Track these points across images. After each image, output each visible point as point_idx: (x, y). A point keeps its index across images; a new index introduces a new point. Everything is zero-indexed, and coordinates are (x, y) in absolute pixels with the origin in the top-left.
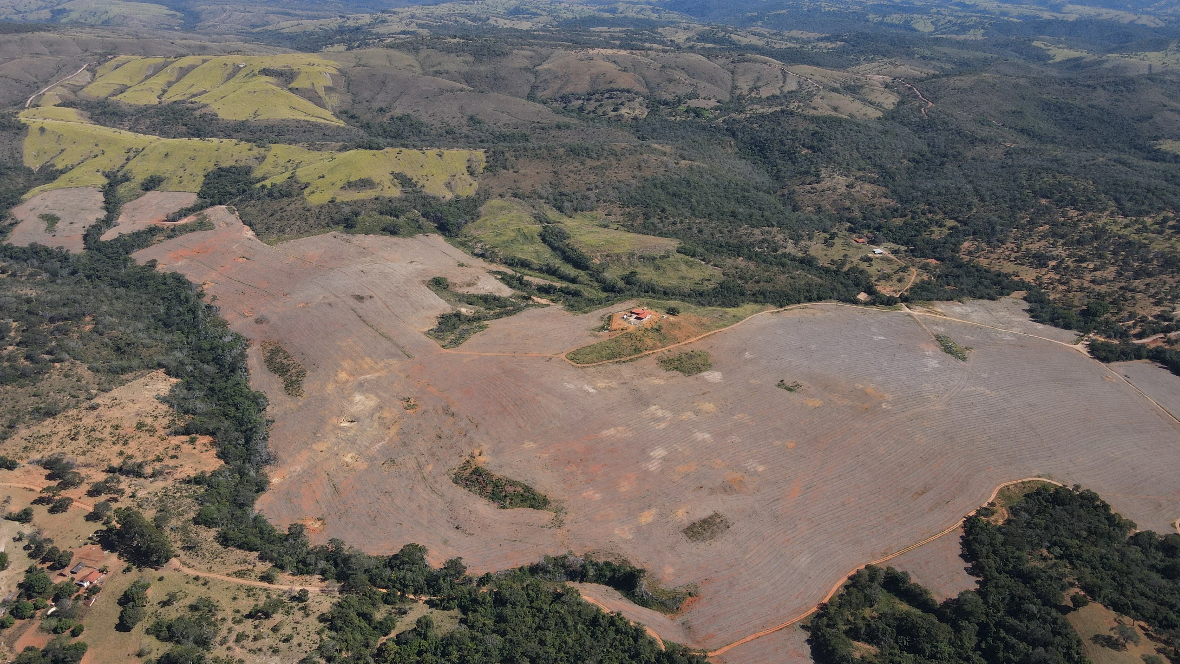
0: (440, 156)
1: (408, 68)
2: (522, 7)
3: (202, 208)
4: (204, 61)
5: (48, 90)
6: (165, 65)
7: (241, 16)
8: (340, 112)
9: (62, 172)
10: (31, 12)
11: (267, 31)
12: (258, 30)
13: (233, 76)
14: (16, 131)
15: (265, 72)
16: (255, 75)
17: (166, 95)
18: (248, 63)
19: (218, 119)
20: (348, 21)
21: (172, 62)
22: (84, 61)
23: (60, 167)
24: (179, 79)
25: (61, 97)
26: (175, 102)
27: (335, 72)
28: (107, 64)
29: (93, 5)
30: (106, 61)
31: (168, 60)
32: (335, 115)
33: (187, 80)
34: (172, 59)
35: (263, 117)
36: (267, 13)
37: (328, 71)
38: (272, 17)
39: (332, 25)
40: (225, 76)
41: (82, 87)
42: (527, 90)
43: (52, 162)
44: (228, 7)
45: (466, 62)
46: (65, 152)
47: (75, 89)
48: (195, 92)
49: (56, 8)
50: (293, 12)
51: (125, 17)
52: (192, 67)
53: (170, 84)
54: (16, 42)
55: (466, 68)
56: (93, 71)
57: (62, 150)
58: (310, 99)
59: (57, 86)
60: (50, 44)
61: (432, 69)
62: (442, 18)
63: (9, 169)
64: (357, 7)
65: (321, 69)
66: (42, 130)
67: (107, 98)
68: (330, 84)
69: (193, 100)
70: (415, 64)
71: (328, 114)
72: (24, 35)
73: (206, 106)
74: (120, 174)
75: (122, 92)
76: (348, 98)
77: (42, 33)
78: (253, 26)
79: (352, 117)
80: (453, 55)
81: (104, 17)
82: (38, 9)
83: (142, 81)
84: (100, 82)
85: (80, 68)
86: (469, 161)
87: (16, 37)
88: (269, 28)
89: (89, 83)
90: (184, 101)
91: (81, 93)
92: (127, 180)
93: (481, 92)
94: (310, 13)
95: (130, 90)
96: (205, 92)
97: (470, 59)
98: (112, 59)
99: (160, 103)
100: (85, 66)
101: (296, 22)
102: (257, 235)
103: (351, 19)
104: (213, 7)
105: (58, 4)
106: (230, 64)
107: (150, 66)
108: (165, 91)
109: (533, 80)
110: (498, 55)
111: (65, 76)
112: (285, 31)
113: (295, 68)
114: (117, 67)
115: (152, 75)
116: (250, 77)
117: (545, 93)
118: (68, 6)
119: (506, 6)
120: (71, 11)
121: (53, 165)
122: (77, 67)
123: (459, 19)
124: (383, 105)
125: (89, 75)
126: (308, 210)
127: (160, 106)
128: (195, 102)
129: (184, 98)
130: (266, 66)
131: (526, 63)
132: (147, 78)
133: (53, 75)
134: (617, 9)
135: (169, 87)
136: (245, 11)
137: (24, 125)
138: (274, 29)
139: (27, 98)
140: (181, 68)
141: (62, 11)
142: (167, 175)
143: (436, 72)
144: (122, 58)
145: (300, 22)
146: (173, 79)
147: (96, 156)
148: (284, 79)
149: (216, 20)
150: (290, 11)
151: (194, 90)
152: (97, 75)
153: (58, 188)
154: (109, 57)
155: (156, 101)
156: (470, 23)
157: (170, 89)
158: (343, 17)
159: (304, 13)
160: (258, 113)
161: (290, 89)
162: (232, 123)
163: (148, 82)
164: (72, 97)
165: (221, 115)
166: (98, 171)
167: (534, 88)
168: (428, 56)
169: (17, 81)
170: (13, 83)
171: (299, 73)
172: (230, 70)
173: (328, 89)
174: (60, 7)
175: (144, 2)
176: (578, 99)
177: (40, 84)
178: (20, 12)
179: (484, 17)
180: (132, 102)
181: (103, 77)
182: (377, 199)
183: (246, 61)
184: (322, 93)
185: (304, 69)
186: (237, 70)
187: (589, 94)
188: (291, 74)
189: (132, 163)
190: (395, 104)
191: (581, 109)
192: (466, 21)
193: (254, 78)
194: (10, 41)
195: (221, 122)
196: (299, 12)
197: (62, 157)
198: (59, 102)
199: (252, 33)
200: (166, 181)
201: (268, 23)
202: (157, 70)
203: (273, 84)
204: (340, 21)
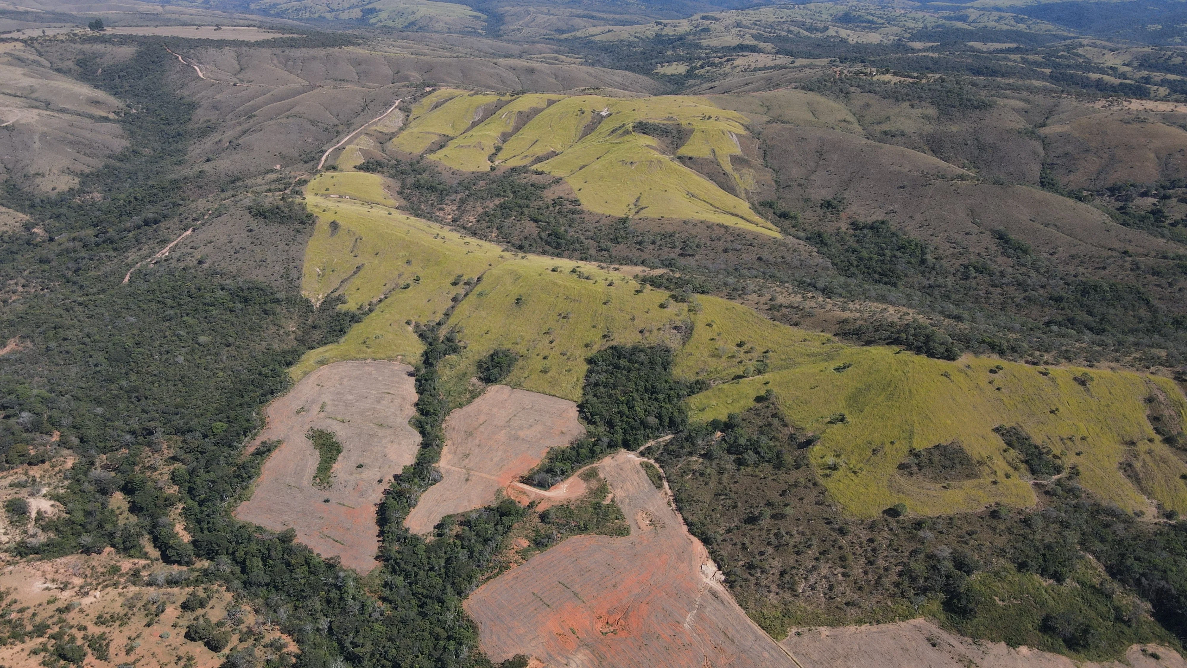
0: (1083, 383)
1: (842, 124)
2: (854, 13)
3: (593, 454)
4: (550, 103)
5: (349, 142)
6: (499, 106)
7: (546, 20)
8: (762, 204)
9: (354, 319)
10: (344, 10)
11: (576, 38)
12: (565, 36)
13: (593, 130)
14: (297, 226)
15: (643, 128)
16: (627, 132)
17: (501, 156)
18: (614, 110)
19: (581, 212)
20: (665, 29)
21: (507, 103)
22: (397, 94)
23: (351, 306)
24: (517, 129)
25: (364, 152)
26: (513, 170)
27: (742, 131)
28: (424, 100)
29: (402, 5)
30: (423, 95)
31: (502, 98)
32: (754, 207)
33: (528, 133)
34: (507, 98)
35: (651, 212)
36: (573, 16)
37: (733, 129)
38: (578, 20)
39: (648, 33)
40: (582, 128)
41: (392, 136)
42: (1035, 170)
43: (340, 292)
44: (531, 9)
45: (927, 117)
46: (361, 273)
47: (384, 139)
48: (540, 154)
49: (367, 7)
50: (598, 15)
51: (431, 19)
52: (536, 111)
53: (505, 137)
54: (321, 59)
55: (929, 128)
56: (406, 110)
57: (359, 268)
58: (711, 177)
59: (360, 133)
60: (357, 62)
61: (878, 128)
62: (772, 27)
63: (277, 301)
64: (661, 9)
65: (723, 125)
66: (334, 226)
67: (422, 157)
68: (738, 151)
69: (538, 167)
70: (850, 117)
71: (744, 207)
72: (330, 50)
73: (558, 181)
74: (443, 332)
75: (442, 147)
76: (768, 176)
77: (351, 48)
78: (561, 31)
79: (784, 216)
80: (906, 104)
81: (411, 18)
82: (350, 8)
83: (468, 130)
84: (415, 129)
85: (391, 106)
86: (1150, 400)
87: (321, 52)
88: (579, 34)
89: (401, 129)
90: (524, 169)
91: (389, 145)
92: (455, 350)
93: (997, 182)
94: (617, 16)
95: (452, 144)
96: (554, 154)
97: (932, 111)
98: (430, 92)
99: (493, 169)
100: (397, 103)
101: (606, 28)
102: (730, 583)
103: (668, 27)
104: (516, 9)
105: (369, 3)
106: (588, 110)
107: (479, 107)
108: (498, 149)
109: (1042, 153)
110: (977, 108)
111: (373, 117)
112: (597, 38)
113: (684, 123)
114: (436, 107)
115: (481, 121)
116: (621, 135)
117: (1071, 177)
118: (377, 5)
119: (831, 11)
120: (381, 10)
121: (341, 300)
122: (388, 104)
123: (792, 28)
124: (826, 194)
125: (401, 115)
126: (842, 532)
127: (493, 174)
128: (542, 173)
129: (525, 162)
130: (640, 117)
131: (1021, 123)
132: (474, 124)
133: (357, 115)
134: (967, 17)
135: (504, 141)
136: (548, 14)
137: (310, 216)
138: (583, 35)
139: (323, 152)
140: (520, 113)
141: (372, 11)
142: (521, 349)
143: (885, 133)
144: (444, 91)
145: (611, 28)
146: (509, 129)
147: (407, 287)
148: (669, 140)
149: (521, 22)
150: (594, 13)
151: (539, 150)
152: (411, 117)
153: (345, 358)
154: (428, 89)
155: (485, 166)
156: (806, 33)
157: (504, 146)
158: (660, 24)
159: (610, 16)
160: (643, 203)
161: (679, 158)
162: (604, 221)
163: (475, 131)
164: (378, 155)
165: (587, 205)
166: (408, 323)
167: (1047, 166)
168: (867, 105)
169: (313, 123)
170: (309, 126)
171: (692, 131)
172: (588, 119)
173: (736, 160)
174: (370, 6)
175: (449, 2)
176: (1145, 194)
177: (341, 128)
178: (333, 10)
179: (822, 26)
180: (456, 167)
181: (418, 121)
182: (994, 514)
183: (609, 106)
184: (728, 167)
185: (698, 125)
186: (598, 120)
187: (1164, 187)
188: (679, 132)
189: (464, 307)
190: (846, 195)
191: (1157, 214)
192: (801, 31)
193: (627, 138)
194: (314, 58)
195: (587, 218)
196: (604, 15)
197: (357, 281)
198: (361, 161)
199: (560, 40)
200: (520, 363)
201: (572, 29)
202: (489, 113)
203: (656, 149)
204: (657, 28)
